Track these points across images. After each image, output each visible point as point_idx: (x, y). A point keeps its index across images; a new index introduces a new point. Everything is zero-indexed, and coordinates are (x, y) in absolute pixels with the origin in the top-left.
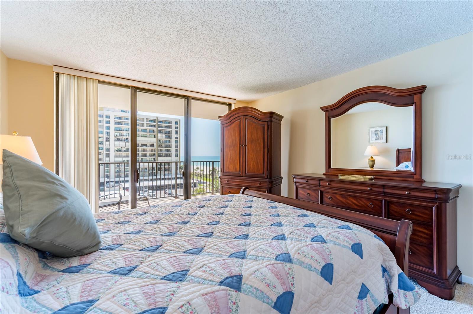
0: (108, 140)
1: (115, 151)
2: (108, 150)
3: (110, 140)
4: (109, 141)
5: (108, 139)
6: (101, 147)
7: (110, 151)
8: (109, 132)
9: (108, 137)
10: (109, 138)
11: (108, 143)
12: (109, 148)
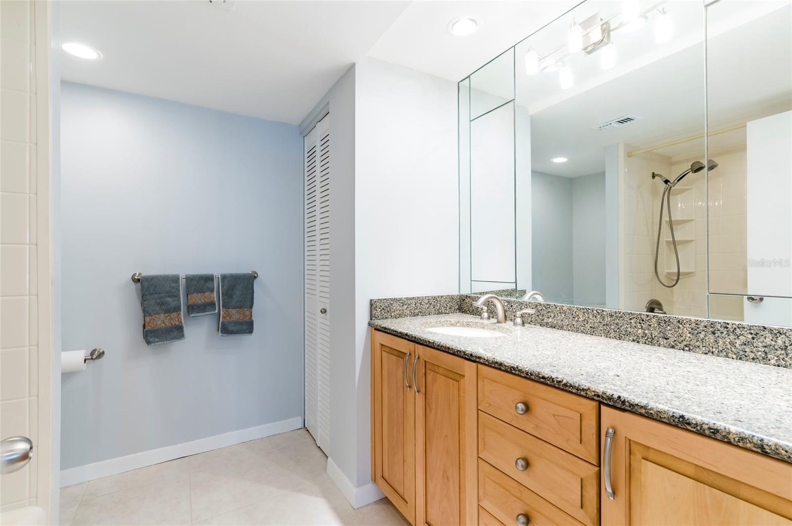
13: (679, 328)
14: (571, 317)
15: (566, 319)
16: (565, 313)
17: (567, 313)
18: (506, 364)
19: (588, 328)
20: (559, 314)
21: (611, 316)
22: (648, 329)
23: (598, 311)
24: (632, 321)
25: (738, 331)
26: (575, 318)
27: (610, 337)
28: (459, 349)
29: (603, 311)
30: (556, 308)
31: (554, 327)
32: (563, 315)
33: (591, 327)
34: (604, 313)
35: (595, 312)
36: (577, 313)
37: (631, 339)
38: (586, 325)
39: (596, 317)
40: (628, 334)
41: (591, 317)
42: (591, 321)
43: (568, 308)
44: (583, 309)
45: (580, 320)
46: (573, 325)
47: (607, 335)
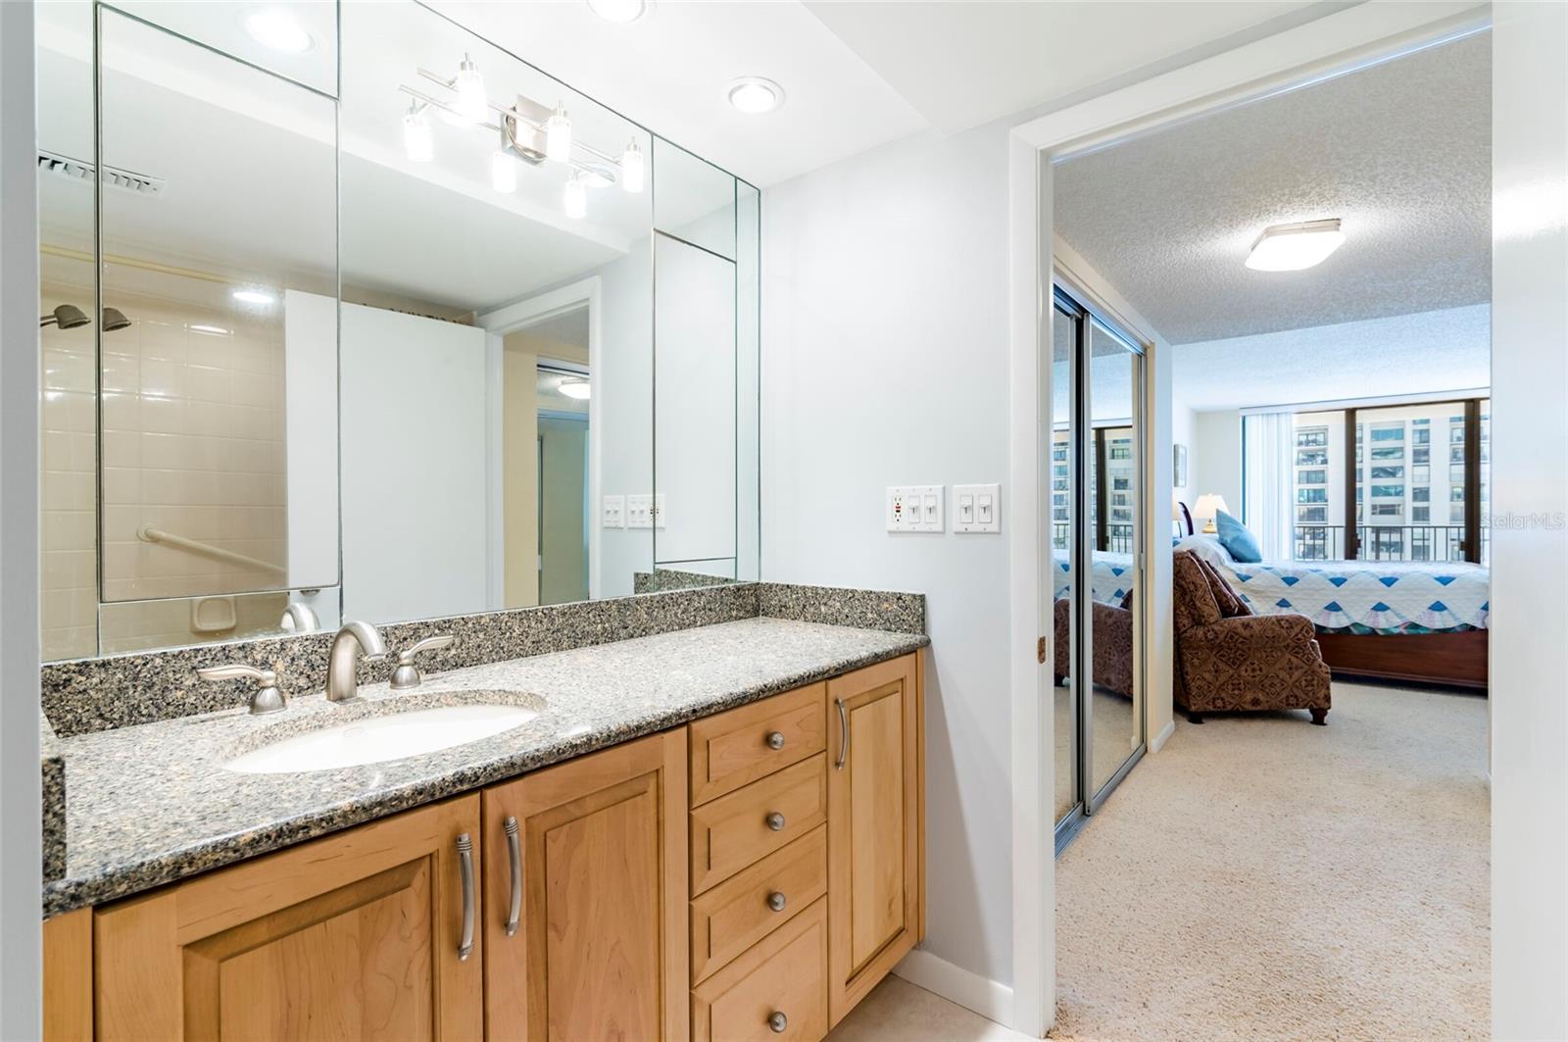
0: (1423, 458)
1: (1452, 500)
2: (1422, 494)
3: (1431, 460)
4: (1428, 461)
5: (1421, 456)
6: (1396, 487)
7: (1431, 498)
8: (1427, 431)
9: (1423, 447)
10: (1426, 453)
11: (1421, 470)
12: (1428, 488)
13: (637, 610)
14: (497, 633)
15: (489, 640)
16: (484, 630)
17: (489, 629)
18: (752, 691)
19: (529, 644)
20: (473, 634)
21: (564, 614)
22: (608, 621)
23: (545, 611)
24: (590, 615)
25: (680, 601)
26: (505, 633)
27: (562, 650)
28: (663, 715)
29: (552, 609)
30: (466, 623)
31: (462, 665)
32: (481, 635)
33: (533, 642)
34: (554, 612)
35: (540, 614)
36: (509, 624)
37: (589, 641)
38: (526, 641)
39: (541, 622)
40: (585, 635)
41: (533, 624)
42: (533, 631)
43: (490, 620)
44: (520, 613)
45: (514, 634)
46: (502, 648)
47: (558, 648)
